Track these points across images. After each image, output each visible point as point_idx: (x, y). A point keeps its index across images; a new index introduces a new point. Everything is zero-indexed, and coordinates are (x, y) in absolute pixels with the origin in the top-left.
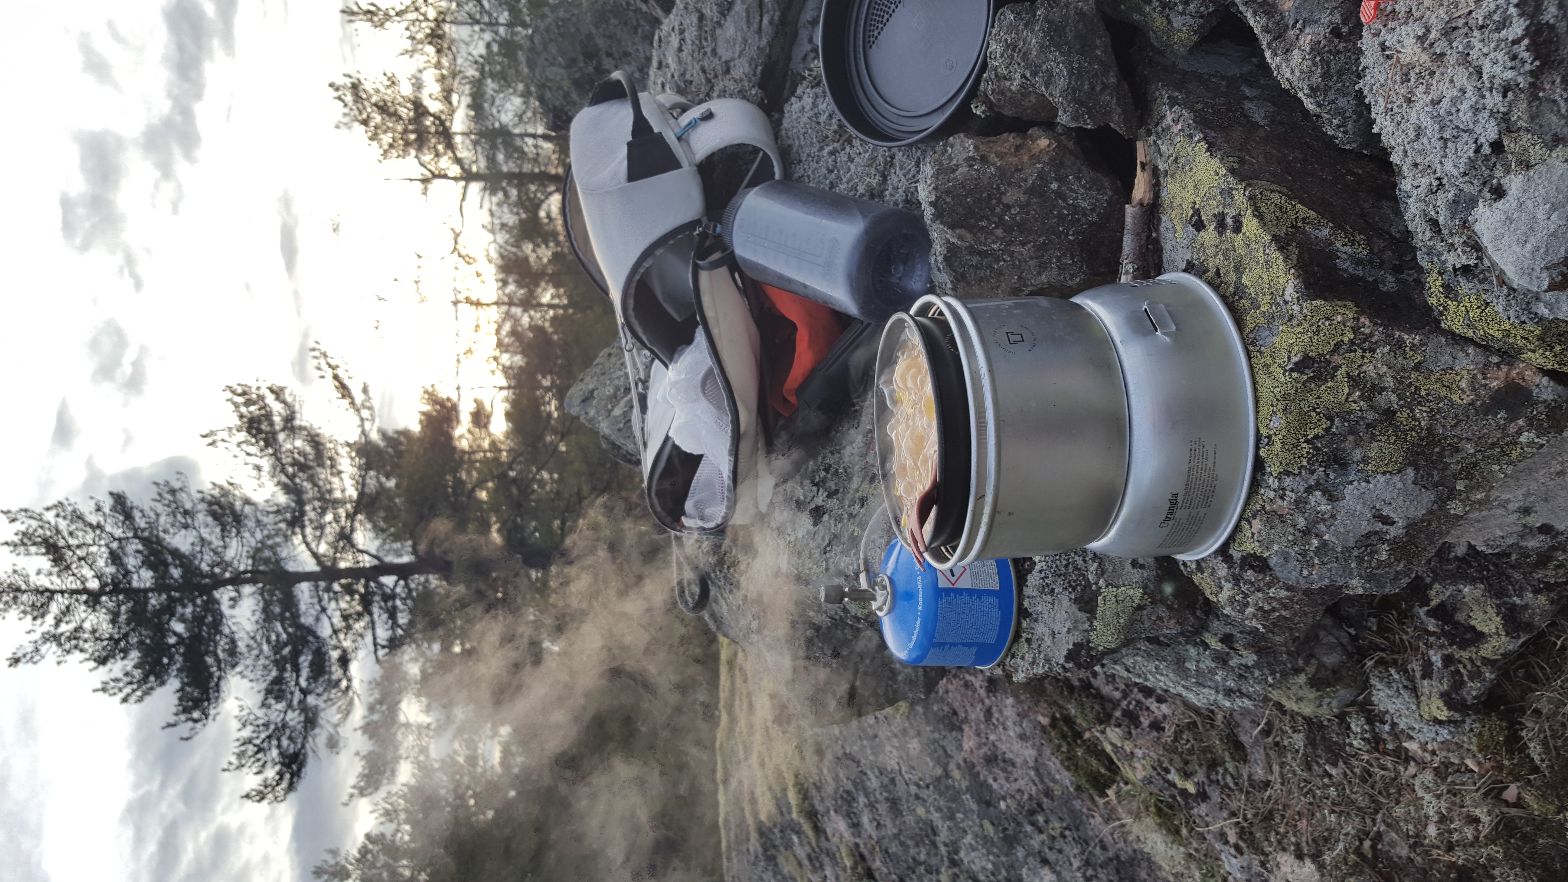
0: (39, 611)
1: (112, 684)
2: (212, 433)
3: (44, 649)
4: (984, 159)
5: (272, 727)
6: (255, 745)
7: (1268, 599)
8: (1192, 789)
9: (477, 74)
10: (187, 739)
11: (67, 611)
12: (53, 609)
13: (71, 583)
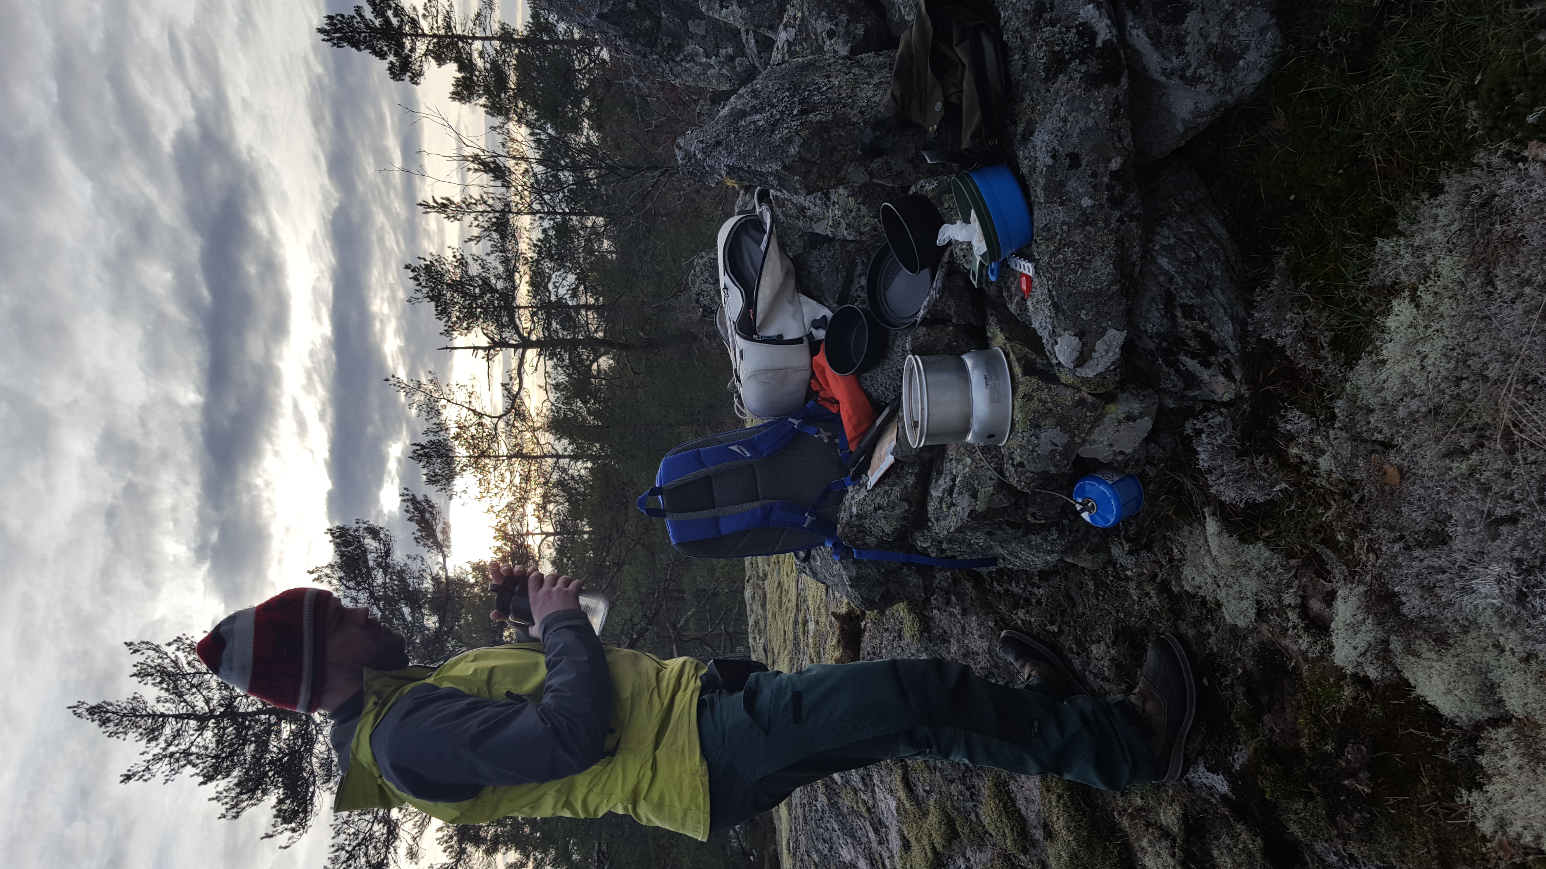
0: (152, 735)
1: (225, 794)
2: (317, 570)
3: (154, 768)
4: (929, 335)
5: (361, 836)
6: (347, 852)
7: (1027, 478)
8: (1056, 629)
9: (535, 256)
10: (286, 848)
11: (177, 735)
12: (168, 731)
13: (182, 709)
